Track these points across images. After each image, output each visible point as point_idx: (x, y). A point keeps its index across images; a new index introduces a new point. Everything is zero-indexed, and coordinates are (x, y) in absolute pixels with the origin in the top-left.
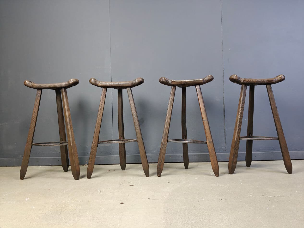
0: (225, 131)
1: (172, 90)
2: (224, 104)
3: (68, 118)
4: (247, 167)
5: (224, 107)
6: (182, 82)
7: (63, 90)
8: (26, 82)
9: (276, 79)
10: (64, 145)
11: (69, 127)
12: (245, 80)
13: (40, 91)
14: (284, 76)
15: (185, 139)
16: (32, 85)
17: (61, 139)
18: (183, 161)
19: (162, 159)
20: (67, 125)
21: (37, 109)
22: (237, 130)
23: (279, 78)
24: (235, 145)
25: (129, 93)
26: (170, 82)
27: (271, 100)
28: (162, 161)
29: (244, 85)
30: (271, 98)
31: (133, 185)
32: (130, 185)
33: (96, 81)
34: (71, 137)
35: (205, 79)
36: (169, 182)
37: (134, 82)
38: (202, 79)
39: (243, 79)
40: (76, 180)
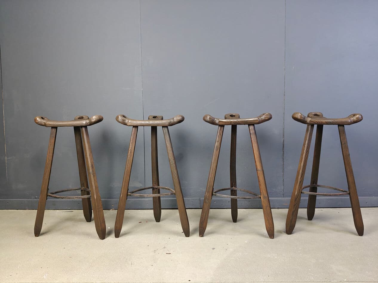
0: (283, 171)
1: (219, 131)
2: (283, 137)
3: (90, 164)
4: (309, 220)
5: (284, 141)
6: (231, 122)
7: (84, 129)
8: (37, 119)
9: (352, 120)
10: (86, 197)
11: (92, 176)
12: (312, 120)
13: (54, 130)
14: (361, 116)
15: (234, 188)
16: (44, 122)
17: (82, 185)
18: (231, 207)
19: (205, 216)
20: (89, 173)
21: (52, 152)
22: (299, 182)
23: (355, 118)
24: (295, 200)
25: (165, 134)
26: (217, 121)
27: (343, 146)
28: (205, 219)
29: (310, 126)
30: (343, 143)
31: (170, 254)
32: (167, 253)
33: (124, 118)
34: (94, 188)
35: (261, 118)
36: (214, 249)
37: (172, 120)
38: (257, 119)
39: (309, 119)
40: (102, 240)
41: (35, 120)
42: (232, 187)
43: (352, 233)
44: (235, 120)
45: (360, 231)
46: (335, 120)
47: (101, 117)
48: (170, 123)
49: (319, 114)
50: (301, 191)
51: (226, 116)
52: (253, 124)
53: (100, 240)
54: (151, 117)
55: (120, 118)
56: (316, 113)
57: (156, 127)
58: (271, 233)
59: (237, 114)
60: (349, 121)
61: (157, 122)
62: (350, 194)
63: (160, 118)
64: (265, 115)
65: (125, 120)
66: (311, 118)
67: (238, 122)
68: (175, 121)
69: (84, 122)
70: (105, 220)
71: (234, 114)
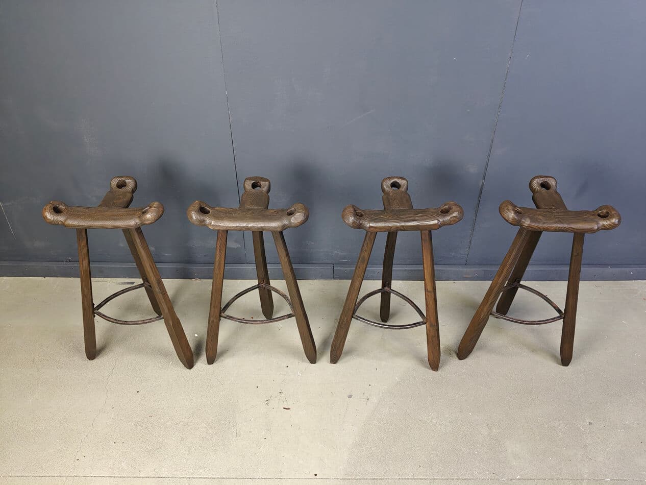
0: (473, 229)
2: (484, 178)
5: (483, 185)
8: (46, 216)
9: (600, 226)
11: (160, 295)
15: (386, 288)
16: (62, 222)
23: (606, 224)
24: (478, 325)
26: (366, 227)
29: (525, 232)
30: (575, 254)
31: (289, 409)
33: (202, 217)
34: (166, 311)
35: (444, 221)
36: (350, 397)
37: (286, 222)
38: (436, 222)
39: (527, 222)
40: (189, 370)
41: (45, 218)
42: (385, 286)
43: (553, 356)
44: (398, 224)
45: (566, 358)
46: (572, 226)
47: (161, 213)
48: (284, 227)
49: (552, 182)
50: (489, 313)
51: (384, 184)
52: (429, 230)
53: (187, 370)
54: (248, 185)
55: (194, 218)
56: (546, 180)
57: (261, 233)
58: (434, 365)
59: (405, 181)
60: (596, 227)
61: (260, 225)
62: (564, 318)
63: (265, 189)
64: (451, 216)
65: (204, 221)
66: (531, 221)
67: (402, 228)
68: (293, 225)
69: (132, 222)
70: (189, 345)
71: (399, 181)
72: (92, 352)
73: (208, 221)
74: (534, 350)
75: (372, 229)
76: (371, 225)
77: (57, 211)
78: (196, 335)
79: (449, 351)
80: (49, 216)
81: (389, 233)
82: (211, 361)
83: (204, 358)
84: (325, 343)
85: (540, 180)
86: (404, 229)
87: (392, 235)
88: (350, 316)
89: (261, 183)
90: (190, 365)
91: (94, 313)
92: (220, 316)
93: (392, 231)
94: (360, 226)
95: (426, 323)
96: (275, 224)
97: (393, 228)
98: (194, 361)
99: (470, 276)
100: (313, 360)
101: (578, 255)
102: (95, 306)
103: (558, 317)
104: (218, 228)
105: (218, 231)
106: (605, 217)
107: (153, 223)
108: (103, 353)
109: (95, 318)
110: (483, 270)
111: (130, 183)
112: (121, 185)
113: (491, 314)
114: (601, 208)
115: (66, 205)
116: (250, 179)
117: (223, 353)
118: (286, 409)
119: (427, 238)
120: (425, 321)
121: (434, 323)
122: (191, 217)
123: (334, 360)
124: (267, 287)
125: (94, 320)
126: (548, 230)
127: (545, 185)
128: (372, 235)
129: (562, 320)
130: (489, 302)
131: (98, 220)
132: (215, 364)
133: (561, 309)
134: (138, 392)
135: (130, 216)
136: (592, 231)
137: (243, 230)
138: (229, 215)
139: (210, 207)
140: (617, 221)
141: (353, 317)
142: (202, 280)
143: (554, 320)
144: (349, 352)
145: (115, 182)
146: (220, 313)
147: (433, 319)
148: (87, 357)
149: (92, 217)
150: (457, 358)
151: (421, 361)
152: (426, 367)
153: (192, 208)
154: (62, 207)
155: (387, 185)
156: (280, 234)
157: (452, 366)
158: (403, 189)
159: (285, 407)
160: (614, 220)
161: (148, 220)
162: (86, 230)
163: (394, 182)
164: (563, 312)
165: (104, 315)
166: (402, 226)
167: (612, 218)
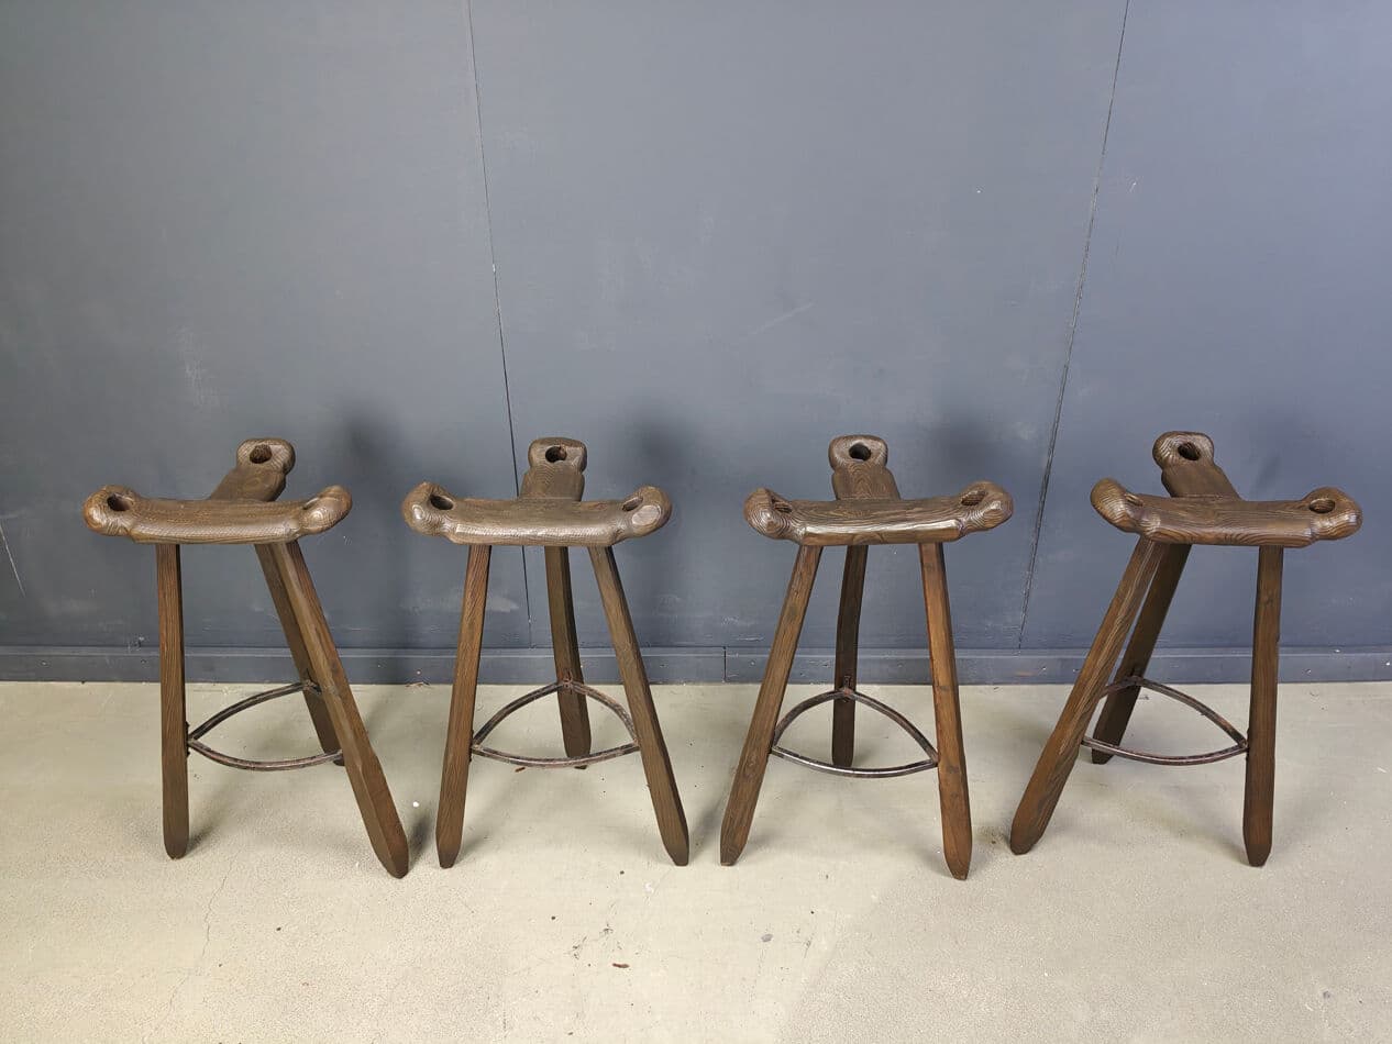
0: (1032, 566)
2: (1051, 453)
3: (327, 662)
4: (1094, 763)
5: (1049, 465)
6: (854, 535)
8: (91, 517)
9: (1316, 530)
11: (337, 700)
15: (846, 690)
16: (127, 530)
25: (598, 568)
26: (798, 534)
27: (1262, 608)
28: (741, 821)
29: (1151, 546)
30: (1264, 598)
31: (625, 966)
32: (615, 965)
33: (436, 516)
34: (350, 736)
35: (970, 521)
36: (767, 939)
37: (621, 526)
38: (952, 523)
39: (1154, 525)
40: (398, 880)
41: (88, 519)
42: (841, 687)
43: (1229, 846)
44: (869, 529)
45: (1257, 848)
46: (1254, 531)
47: (344, 508)
48: (617, 537)
49: (1202, 444)
50: (1079, 741)
51: (835, 449)
52: (939, 541)
53: (392, 881)
54: (539, 455)
55: (418, 517)
56: (1189, 439)
57: (564, 551)
58: (959, 865)
59: (880, 444)
60: (1307, 533)
61: (564, 532)
62: (1248, 750)
63: (574, 462)
64: (986, 510)
65: (439, 524)
66: (1164, 521)
67: (878, 537)
68: (636, 531)
69: (280, 529)
70: (399, 821)
71: (867, 443)
72: (179, 840)
73: (448, 525)
74: (1184, 832)
75: (812, 538)
76: (810, 529)
77: (115, 505)
78: (416, 804)
79: (990, 836)
80: (98, 516)
81: (851, 549)
82: (447, 860)
83: (432, 852)
84: (707, 820)
85: (1177, 441)
86: (882, 539)
87: (856, 552)
88: (764, 751)
89: (567, 449)
90: (399, 867)
91: (188, 746)
92: (471, 751)
93: (855, 543)
94: (783, 534)
95: (936, 765)
96: (596, 531)
97: (857, 537)
98: (410, 859)
99: (1029, 674)
100: (681, 857)
101: (1270, 600)
102: (190, 731)
103: (1233, 749)
104: (471, 541)
105: (471, 546)
106: (1326, 510)
107: (328, 529)
108: (204, 844)
109: (189, 759)
110: (1059, 659)
111: (280, 452)
112: (261, 457)
113: (1082, 743)
114: (1314, 495)
115: (136, 495)
116: (543, 442)
117: (476, 843)
118: (619, 966)
119: (934, 561)
120: (935, 760)
121: (957, 764)
122: (412, 514)
123: (730, 856)
124: (578, 688)
125: (186, 763)
126: (1201, 541)
127: (1188, 452)
128: (813, 551)
129: (1244, 755)
130: (1079, 714)
131: (206, 524)
132: (456, 869)
133: (1240, 732)
134: (279, 929)
135: (276, 517)
136: (1300, 543)
137: (524, 544)
138: (496, 513)
139: (453, 497)
140: (1353, 519)
141: (771, 752)
142: (432, 686)
143: (1226, 754)
144: (764, 840)
145: (247, 450)
146: (471, 744)
147: (952, 754)
148: (169, 854)
149: (191, 519)
150: (1009, 851)
151: (929, 859)
152: (940, 871)
153: (414, 495)
154: (127, 499)
155: (841, 453)
156: (606, 553)
157: (1000, 869)
158: (877, 460)
159: (618, 963)
160: (1346, 517)
161: (316, 523)
162: (178, 547)
163: (857, 445)
164: (1246, 737)
165: (209, 750)
166: (878, 533)
167: (1342, 511)
